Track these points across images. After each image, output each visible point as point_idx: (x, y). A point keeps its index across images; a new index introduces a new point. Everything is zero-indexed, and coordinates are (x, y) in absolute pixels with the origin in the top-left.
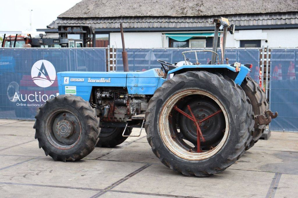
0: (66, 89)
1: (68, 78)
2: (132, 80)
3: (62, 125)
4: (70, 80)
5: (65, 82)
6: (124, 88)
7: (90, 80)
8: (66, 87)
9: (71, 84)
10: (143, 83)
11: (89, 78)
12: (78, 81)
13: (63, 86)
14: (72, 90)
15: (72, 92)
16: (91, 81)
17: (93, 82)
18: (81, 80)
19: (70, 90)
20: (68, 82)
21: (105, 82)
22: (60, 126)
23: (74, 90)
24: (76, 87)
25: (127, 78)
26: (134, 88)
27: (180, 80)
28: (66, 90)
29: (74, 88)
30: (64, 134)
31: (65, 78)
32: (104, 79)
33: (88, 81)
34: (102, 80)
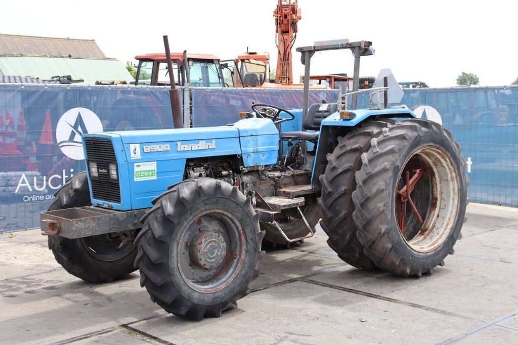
0: (136, 169)
1: (138, 146)
2: (249, 141)
3: (210, 242)
4: (142, 150)
5: (132, 155)
6: (239, 156)
7: (181, 147)
8: (135, 164)
9: (146, 157)
10: (264, 145)
11: (178, 143)
12: (159, 149)
13: (130, 164)
14: (148, 171)
15: (149, 176)
16: (182, 149)
17: (186, 149)
18: (164, 147)
19: (144, 171)
20: (138, 155)
21: (207, 148)
22: (206, 245)
23: (152, 171)
24: (156, 162)
25: (239, 137)
26: (253, 155)
27: (415, 134)
28: (136, 172)
29: (153, 166)
30: (214, 260)
31: (132, 147)
32: (204, 141)
33: (179, 150)
34: (202, 145)
